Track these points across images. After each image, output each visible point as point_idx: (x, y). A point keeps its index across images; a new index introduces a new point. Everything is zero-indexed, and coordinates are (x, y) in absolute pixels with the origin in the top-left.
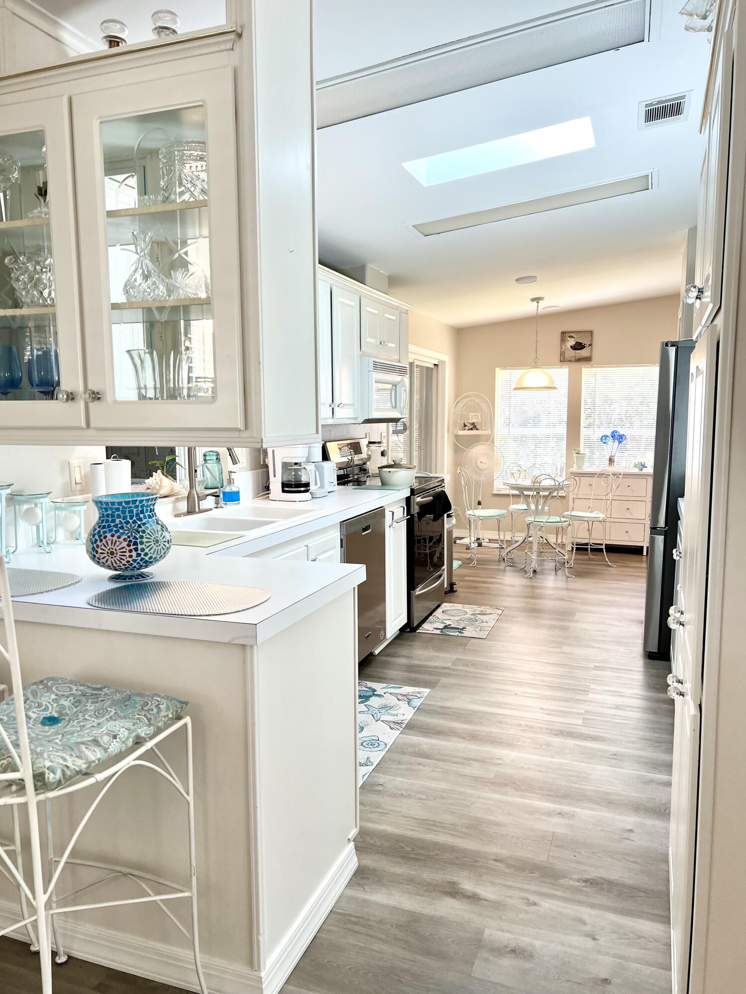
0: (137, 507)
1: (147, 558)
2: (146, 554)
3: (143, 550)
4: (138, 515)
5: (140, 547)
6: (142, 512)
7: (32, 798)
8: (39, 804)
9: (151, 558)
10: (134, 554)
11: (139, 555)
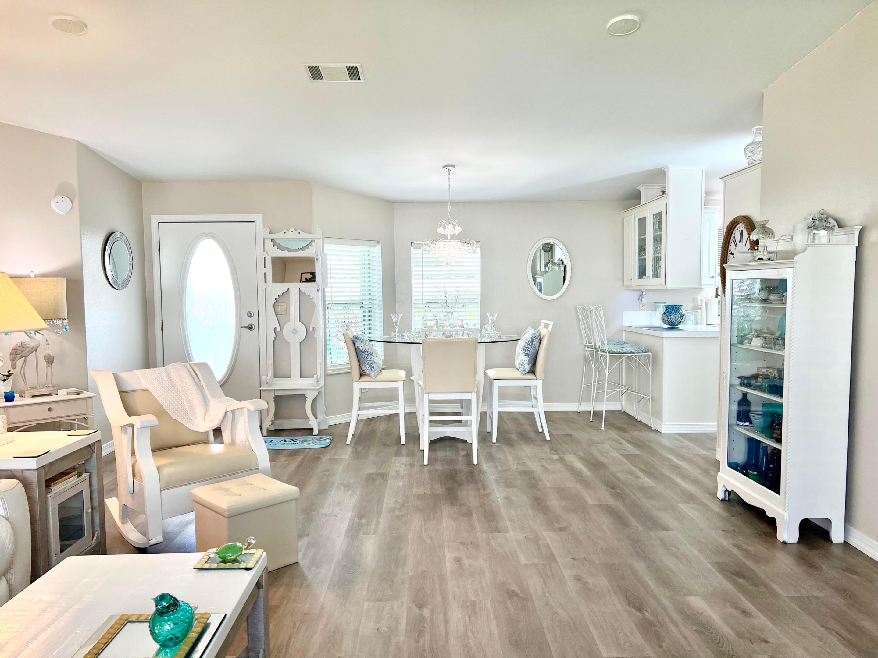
0: (672, 307)
1: (672, 321)
2: (672, 320)
3: (670, 319)
4: (672, 309)
5: (670, 318)
6: (674, 309)
7: (608, 355)
8: (609, 356)
9: (673, 322)
10: (668, 320)
11: (669, 320)
